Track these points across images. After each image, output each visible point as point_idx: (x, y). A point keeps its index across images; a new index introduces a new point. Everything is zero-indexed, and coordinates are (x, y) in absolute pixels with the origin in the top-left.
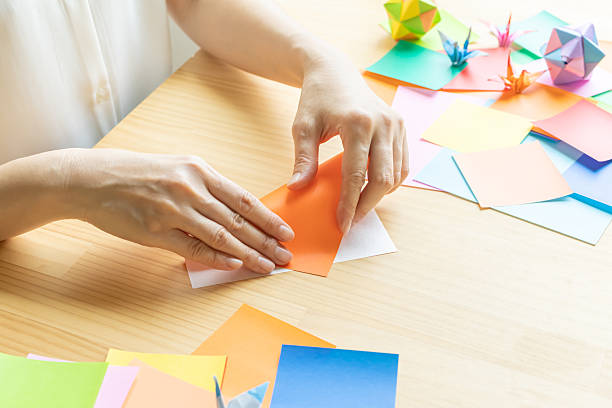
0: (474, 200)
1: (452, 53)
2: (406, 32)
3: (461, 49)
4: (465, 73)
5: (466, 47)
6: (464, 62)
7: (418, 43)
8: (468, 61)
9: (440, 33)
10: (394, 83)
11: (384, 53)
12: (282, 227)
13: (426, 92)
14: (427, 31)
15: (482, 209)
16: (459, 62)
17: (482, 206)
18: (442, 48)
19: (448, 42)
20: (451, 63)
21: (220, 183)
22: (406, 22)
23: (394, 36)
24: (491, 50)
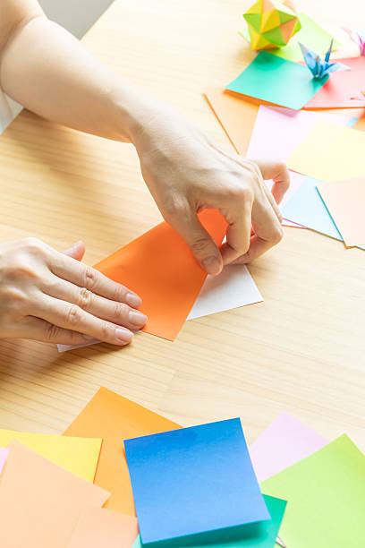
0: (339, 238)
1: (313, 65)
2: (266, 43)
3: (322, 62)
4: (327, 87)
5: (327, 60)
6: (326, 75)
7: (279, 54)
8: (330, 74)
9: (301, 45)
10: (255, 102)
11: (244, 66)
12: (128, 295)
13: (289, 113)
14: (287, 41)
15: (347, 248)
16: (320, 76)
17: (348, 245)
18: (303, 60)
19: (309, 55)
20: (312, 77)
21: (63, 263)
22: (266, 34)
23: (254, 47)
24: (353, 60)
